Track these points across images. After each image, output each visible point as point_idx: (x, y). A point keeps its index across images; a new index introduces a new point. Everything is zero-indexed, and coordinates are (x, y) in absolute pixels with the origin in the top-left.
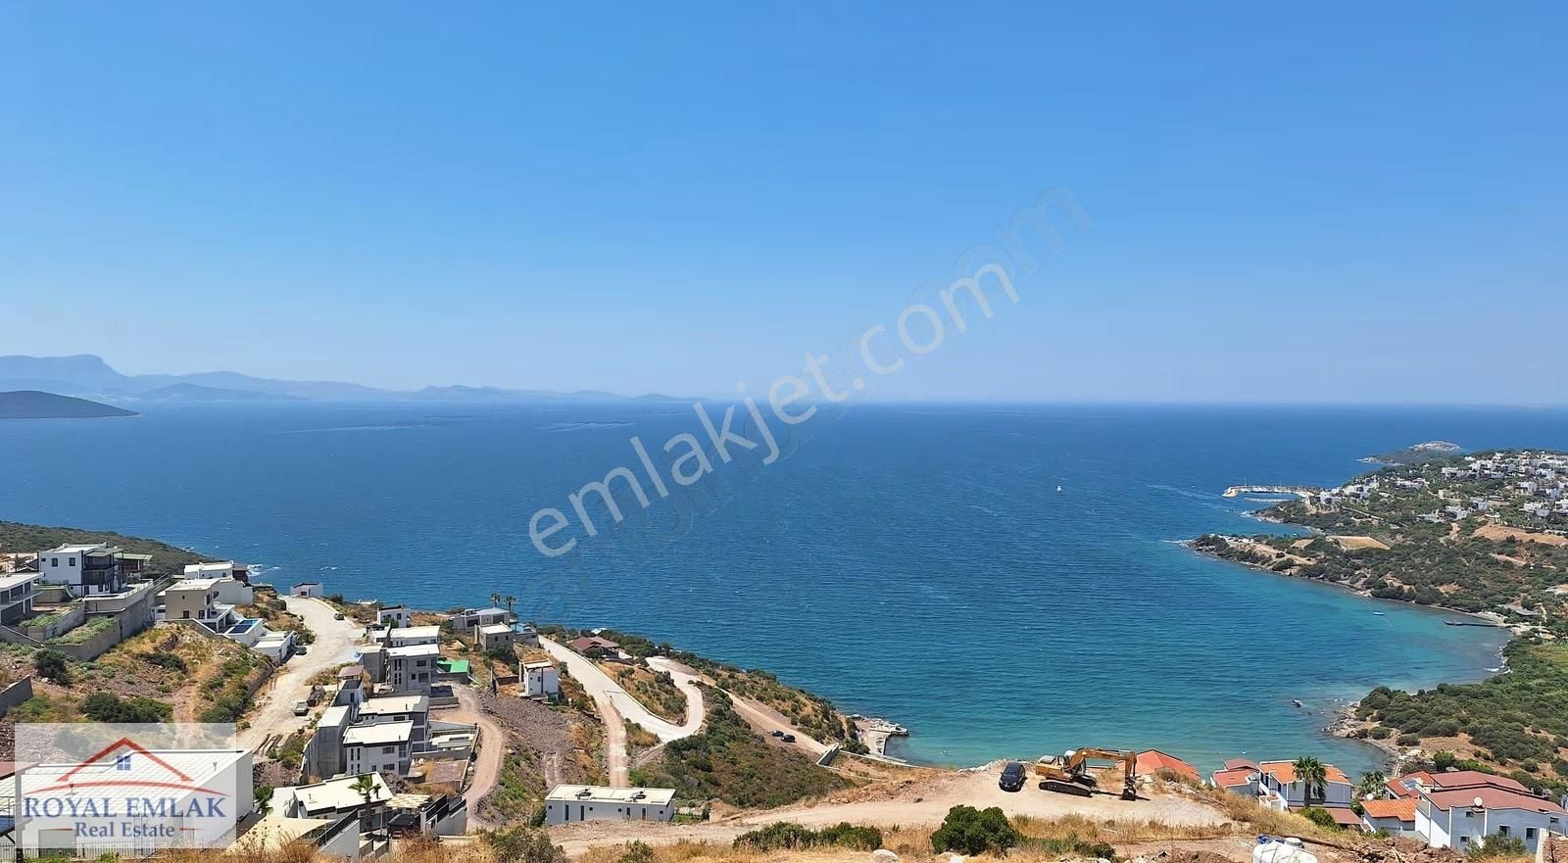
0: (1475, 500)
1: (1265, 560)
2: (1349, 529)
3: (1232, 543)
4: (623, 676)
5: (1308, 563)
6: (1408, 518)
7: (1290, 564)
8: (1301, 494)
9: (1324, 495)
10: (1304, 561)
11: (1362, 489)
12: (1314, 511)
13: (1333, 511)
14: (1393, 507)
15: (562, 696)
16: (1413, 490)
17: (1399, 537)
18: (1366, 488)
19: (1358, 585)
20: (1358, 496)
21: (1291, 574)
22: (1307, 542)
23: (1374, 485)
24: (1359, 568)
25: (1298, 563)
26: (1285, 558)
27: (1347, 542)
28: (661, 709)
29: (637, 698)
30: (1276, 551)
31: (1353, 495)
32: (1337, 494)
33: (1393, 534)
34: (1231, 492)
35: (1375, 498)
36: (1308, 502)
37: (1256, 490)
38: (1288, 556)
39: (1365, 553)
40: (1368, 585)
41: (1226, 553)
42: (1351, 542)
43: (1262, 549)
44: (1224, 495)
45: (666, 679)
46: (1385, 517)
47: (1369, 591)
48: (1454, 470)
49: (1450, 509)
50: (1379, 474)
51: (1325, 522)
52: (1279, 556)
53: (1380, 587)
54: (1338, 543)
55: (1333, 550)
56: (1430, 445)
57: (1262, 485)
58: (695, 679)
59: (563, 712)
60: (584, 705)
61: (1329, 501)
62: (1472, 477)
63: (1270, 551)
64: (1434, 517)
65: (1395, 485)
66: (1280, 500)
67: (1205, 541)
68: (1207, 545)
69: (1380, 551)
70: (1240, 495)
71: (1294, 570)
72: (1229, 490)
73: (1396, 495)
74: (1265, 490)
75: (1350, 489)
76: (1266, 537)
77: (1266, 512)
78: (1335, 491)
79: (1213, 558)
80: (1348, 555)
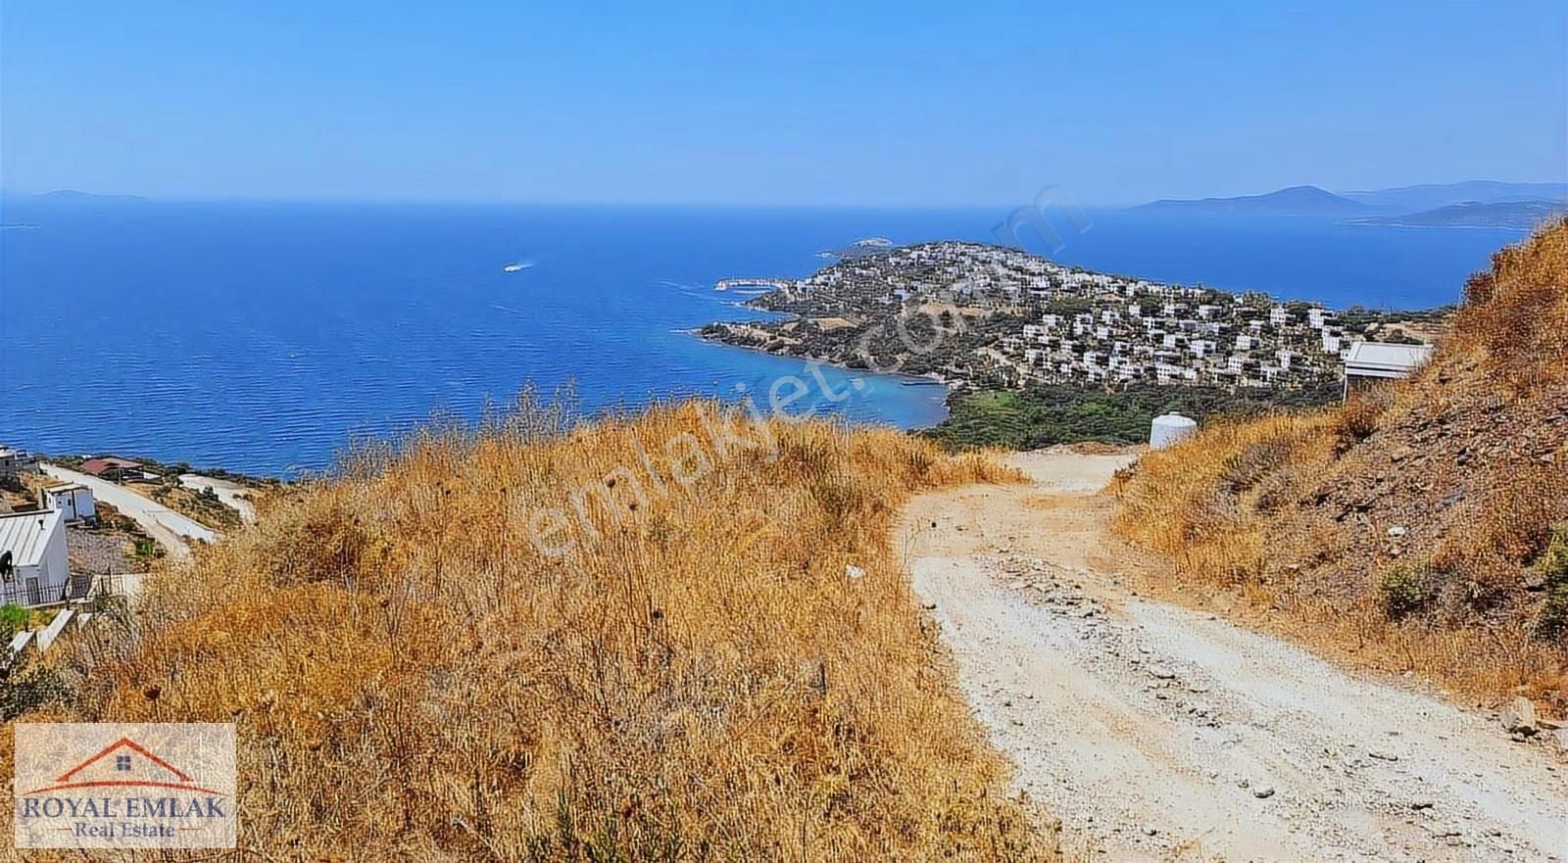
0: (914, 284)
1: (761, 342)
2: (821, 312)
3: (732, 329)
4: (159, 495)
5: (796, 343)
6: (865, 301)
7: (781, 345)
8: (779, 285)
9: (800, 285)
10: (792, 341)
11: (829, 279)
12: (793, 299)
13: (808, 298)
14: (854, 293)
15: (99, 520)
16: (868, 277)
17: (863, 317)
18: (832, 277)
19: (835, 359)
20: (826, 285)
21: (782, 354)
22: (794, 325)
23: (838, 275)
24: (835, 344)
25: (787, 343)
26: (777, 340)
27: (825, 322)
28: (217, 523)
29: (187, 515)
30: (769, 335)
31: (823, 284)
32: (810, 284)
33: (859, 314)
34: (722, 286)
35: (840, 286)
36: (787, 291)
37: (741, 283)
38: (779, 338)
39: (839, 331)
40: (844, 357)
41: (730, 340)
42: (828, 324)
43: (757, 333)
44: (717, 289)
45: (209, 496)
46: (849, 302)
47: (844, 363)
48: (898, 259)
49: (897, 292)
50: (838, 265)
51: (801, 309)
52: (772, 338)
53: (852, 359)
54: (817, 324)
55: (814, 331)
56: (870, 242)
57: (748, 279)
58: (242, 492)
59: (108, 535)
60: (129, 526)
61: (804, 290)
62: (912, 264)
63: (765, 335)
64: (885, 300)
65: (854, 274)
66: (764, 292)
67: (709, 330)
68: (712, 332)
69: (849, 329)
70: (729, 288)
71: (785, 350)
72: (720, 284)
73: (856, 283)
74: (749, 283)
75: (819, 279)
76: (759, 322)
77: (755, 302)
78: (808, 281)
79: (718, 344)
80: (826, 334)
